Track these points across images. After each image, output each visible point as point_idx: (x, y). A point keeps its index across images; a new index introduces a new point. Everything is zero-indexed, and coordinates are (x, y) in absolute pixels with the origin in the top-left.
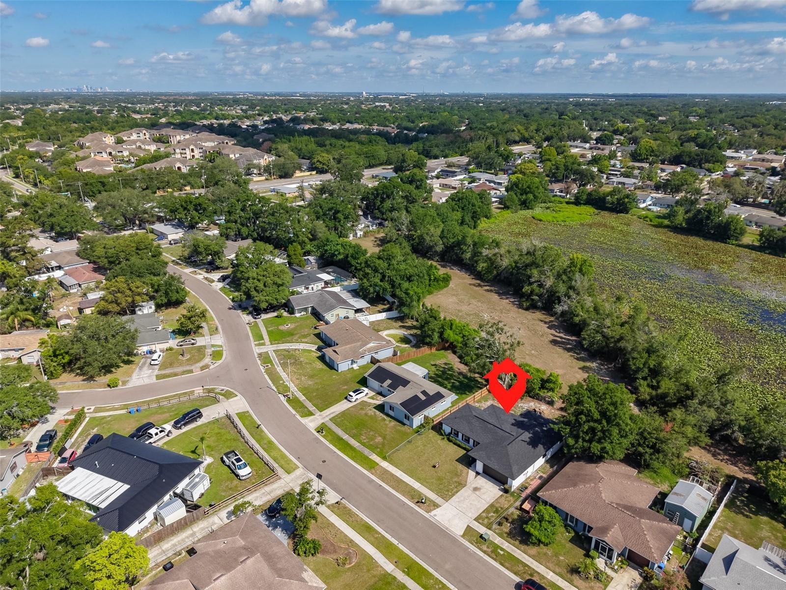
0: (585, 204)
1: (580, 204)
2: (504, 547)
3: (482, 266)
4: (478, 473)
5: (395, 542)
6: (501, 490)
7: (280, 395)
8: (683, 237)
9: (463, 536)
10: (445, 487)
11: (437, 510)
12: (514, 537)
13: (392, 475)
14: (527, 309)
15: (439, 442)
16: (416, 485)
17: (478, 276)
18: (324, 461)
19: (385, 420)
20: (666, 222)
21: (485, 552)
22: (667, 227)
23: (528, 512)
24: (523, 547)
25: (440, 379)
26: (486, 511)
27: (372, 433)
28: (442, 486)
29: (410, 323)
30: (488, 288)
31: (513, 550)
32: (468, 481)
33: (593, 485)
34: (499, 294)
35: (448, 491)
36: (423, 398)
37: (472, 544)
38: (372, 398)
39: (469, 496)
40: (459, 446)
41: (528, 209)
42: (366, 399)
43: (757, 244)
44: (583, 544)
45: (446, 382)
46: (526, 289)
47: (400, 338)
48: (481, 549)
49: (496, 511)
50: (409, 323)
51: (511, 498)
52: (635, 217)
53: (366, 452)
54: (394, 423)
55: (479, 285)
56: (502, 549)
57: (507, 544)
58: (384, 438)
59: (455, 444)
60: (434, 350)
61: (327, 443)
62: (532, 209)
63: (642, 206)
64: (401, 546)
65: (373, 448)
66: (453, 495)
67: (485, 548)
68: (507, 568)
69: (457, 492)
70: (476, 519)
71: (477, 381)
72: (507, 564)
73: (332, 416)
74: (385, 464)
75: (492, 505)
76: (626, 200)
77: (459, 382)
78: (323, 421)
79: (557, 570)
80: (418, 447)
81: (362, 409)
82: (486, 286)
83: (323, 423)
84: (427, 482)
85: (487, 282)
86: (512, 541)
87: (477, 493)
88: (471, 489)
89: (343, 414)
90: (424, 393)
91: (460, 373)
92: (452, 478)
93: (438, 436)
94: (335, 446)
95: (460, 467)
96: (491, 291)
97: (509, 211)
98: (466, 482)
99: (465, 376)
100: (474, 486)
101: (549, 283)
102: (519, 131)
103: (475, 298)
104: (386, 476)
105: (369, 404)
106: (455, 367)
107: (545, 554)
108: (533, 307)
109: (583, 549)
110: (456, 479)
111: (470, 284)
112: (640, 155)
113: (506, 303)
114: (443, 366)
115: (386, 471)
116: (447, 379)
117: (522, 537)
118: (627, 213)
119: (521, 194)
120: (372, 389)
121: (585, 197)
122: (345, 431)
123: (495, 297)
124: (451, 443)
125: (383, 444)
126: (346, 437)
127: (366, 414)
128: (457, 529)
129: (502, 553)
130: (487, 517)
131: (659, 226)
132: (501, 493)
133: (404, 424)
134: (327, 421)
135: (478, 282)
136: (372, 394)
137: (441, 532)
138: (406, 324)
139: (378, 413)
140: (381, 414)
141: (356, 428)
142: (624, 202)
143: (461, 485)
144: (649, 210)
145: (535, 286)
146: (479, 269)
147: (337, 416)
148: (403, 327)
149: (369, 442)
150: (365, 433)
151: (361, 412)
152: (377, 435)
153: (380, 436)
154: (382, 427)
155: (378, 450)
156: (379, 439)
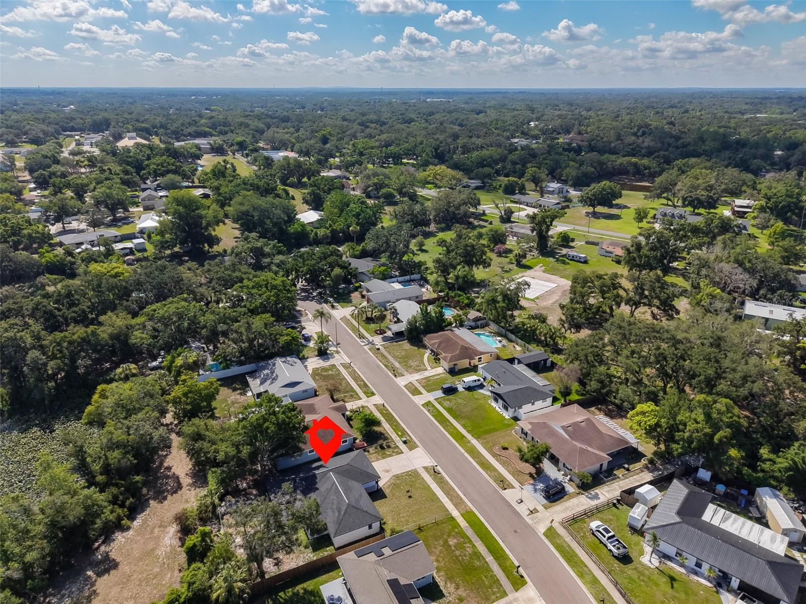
5: (466, 454)
9: (418, 447)
13: (451, 500)
16: (434, 487)
26: (391, 456)
27: (458, 553)
28: (413, 479)
31: (392, 433)
32: (389, 478)
39: (397, 468)
48: (411, 438)
49: (385, 454)
53: (470, 533)
58: (446, 542)
61: (511, 556)
64: (463, 451)
65: (462, 534)
67: (408, 438)
69: (403, 473)
70: (402, 453)
74: (455, 513)
75: (384, 458)
78: (517, 594)
83: (516, 591)
84: (424, 486)
87: (388, 468)
92: (401, 484)
95: (387, 490)
98: (391, 478)
104: (458, 503)
110: (399, 482)
115: (456, 505)
122: (488, 569)
125: (449, 536)
126: (489, 559)
127: (457, 588)
128: (420, 452)
129: (399, 433)
134: (512, 592)
137: (431, 452)
143: (397, 477)
149: (465, 543)
150: (465, 556)
151: (464, 594)
152: (453, 548)
153: (450, 546)
154: (444, 559)
155: (456, 530)
156: (452, 542)
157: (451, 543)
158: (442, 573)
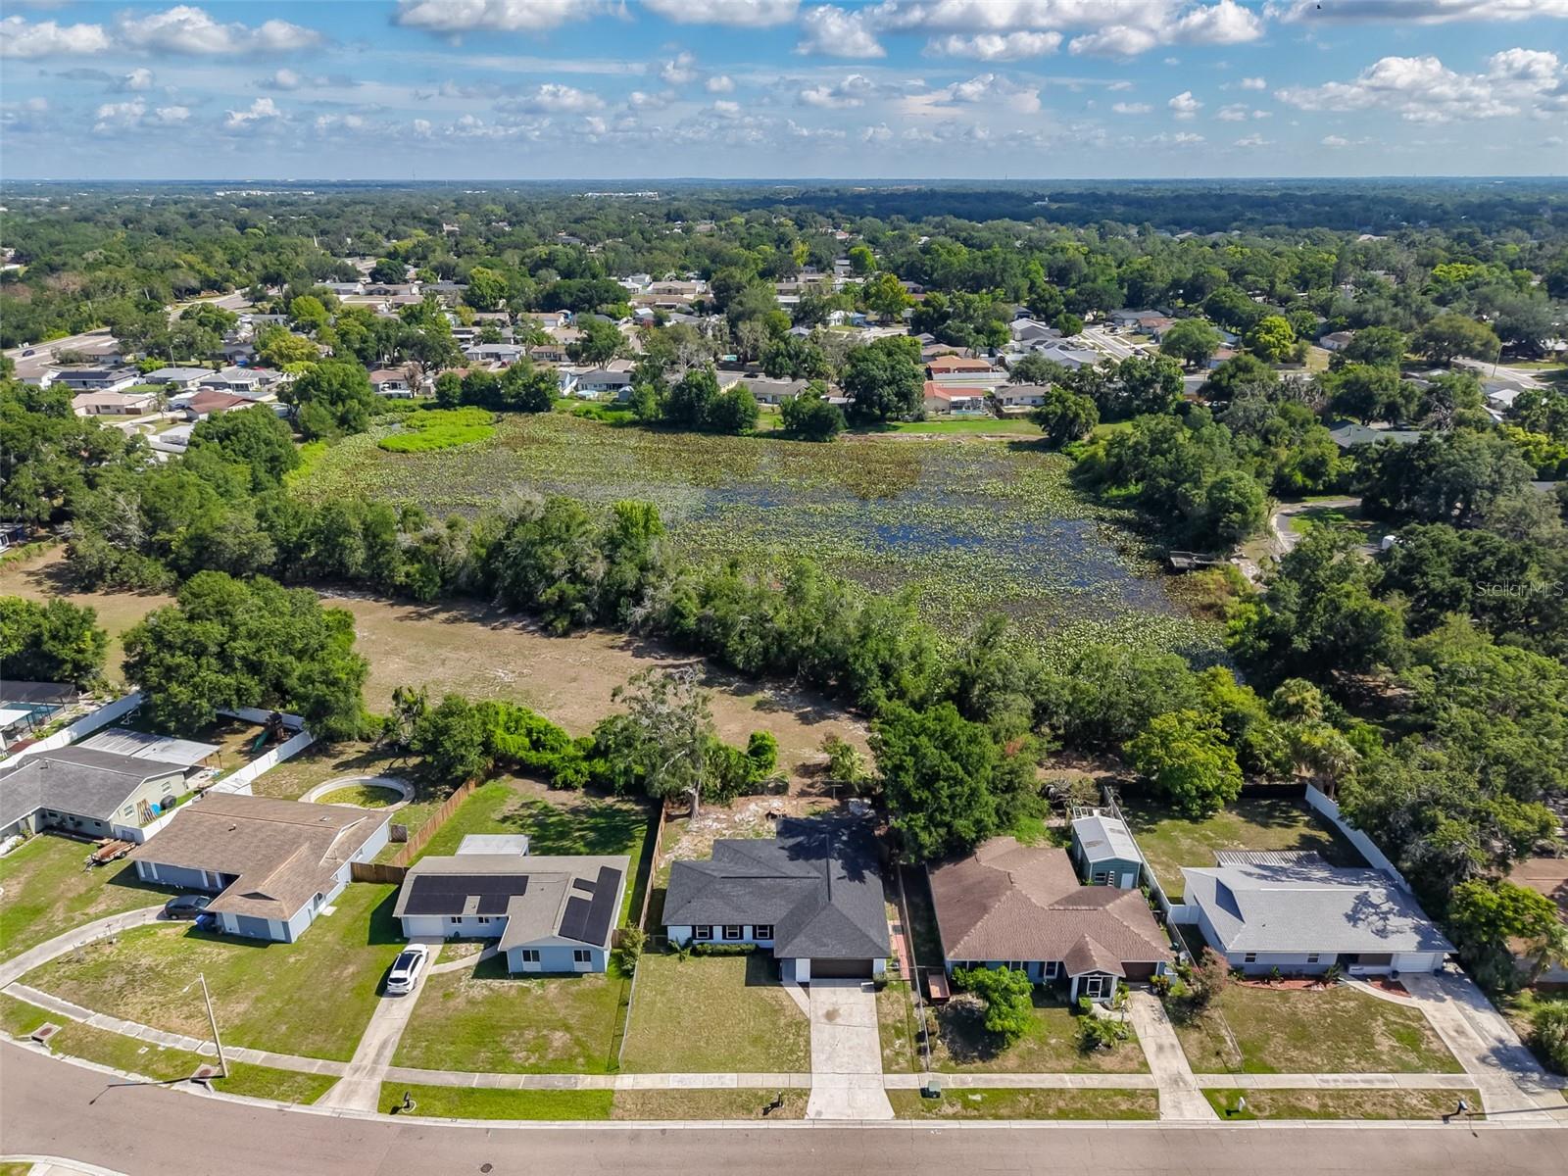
0: (462, 404)
1: (454, 405)
2: (972, 1086)
3: (402, 572)
4: (805, 985)
6: (868, 989)
7: (176, 1086)
8: (673, 437)
9: (898, 1116)
10: (779, 1047)
11: (812, 1099)
12: (965, 1057)
13: (664, 1093)
14: (565, 634)
15: (680, 967)
16: (729, 1080)
17: (404, 595)
18: (487, 1168)
19: (528, 990)
20: (628, 415)
21: (955, 1117)
22: (633, 424)
23: (943, 1001)
24: (994, 1064)
25: (549, 843)
26: (885, 1043)
27: (529, 1035)
28: (774, 1051)
29: (351, 750)
30: (443, 616)
31: (986, 1081)
32: (805, 1009)
33: (1008, 893)
34: (483, 621)
35: (792, 1052)
36: (588, 896)
37: (924, 1118)
38: (443, 959)
39: (834, 1037)
40: (726, 954)
41: (357, 432)
42: (433, 970)
43: (781, 428)
44: (1055, 998)
45: (567, 843)
46: (547, 595)
47: (362, 794)
48: (946, 1117)
49: (899, 1033)
50: (354, 750)
51: (895, 993)
52: (567, 415)
53: (558, 1081)
54: (553, 986)
55: (421, 616)
56: (974, 1091)
57: (969, 1077)
58: (567, 1028)
59: (713, 954)
60: (473, 789)
61: (445, 1122)
62: (365, 431)
63: (566, 392)
65: (564, 1063)
66: (808, 1053)
67: (948, 1110)
68: (1010, 1118)
69: (808, 1042)
70: (887, 1070)
71: (620, 811)
72: (1003, 1111)
73: (389, 1053)
74: (625, 1082)
75: (882, 1027)
76: (543, 386)
77: (591, 829)
78: (377, 1080)
79: (1068, 1065)
80: (654, 1003)
81: (447, 996)
82: (436, 612)
83: (384, 1085)
84: (742, 1061)
85: (431, 604)
86: (972, 1067)
87: (839, 1020)
88: (823, 1020)
89: (413, 1029)
90: (579, 884)
91: (575, 811)
92: (774, 1023)
93: (668, 959)
94: (475, 1116)
95: (767, 992)
96: (455, 620)
97: (321, 444)
98: (802, 1013)
99: (591, 813)
100: (822, 1012)
101: (598, 569)
102: (191, 267)
103: (440, 645)
104: (650, 1104)
105: (456, 976)
106: (551, 804)
107: (1030, 1052)
108: (577, 625)
109: (1062, 1005)
110: (782, 1022)
111: (401, 619)
112: (483, 297)
113: (512, 636)
114: (525, 812)
115: (644, 1095)
116: (562, 836)
117: (975, 1049)
118: (549, 410)
119: (333, 403)
120: (428, 939)
121: (458, 391)
122: (458, 1066)
123: (479, 630)
124: (705, 958)
125: (578, 1042)
126: (476, 1080)
127: (471, 1002)
128: (878, 1110)
129: (978, 1097)
130: (897, 1054)
131: (620, 424)
132: (873, 996)
133: (579, 975)
134: (389, 1074)
135: (410, 608)
136: (436, 949)
137: (860, 1137)
138: (344, 758)
139: (496, 983)
140: (507, 983)
141: (481, 1044)
142: (538, 390)
143: (801, 1025)
144: (582, 398)
145: (563, 584)
146: (400, 579)
147: (401, 1046)
148: (346, 765)
149: (542, 1057)
150: (515, 1043)
151: (451, 1004)
152: (545, 1032)
153: (555, 1029)
154: (536, 1008)
155: (581, 1060)
156: (559, 1038)
157: (558, 1034)
158: (513, 992)
